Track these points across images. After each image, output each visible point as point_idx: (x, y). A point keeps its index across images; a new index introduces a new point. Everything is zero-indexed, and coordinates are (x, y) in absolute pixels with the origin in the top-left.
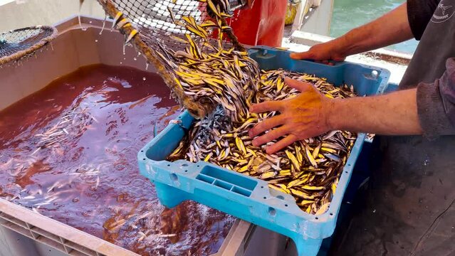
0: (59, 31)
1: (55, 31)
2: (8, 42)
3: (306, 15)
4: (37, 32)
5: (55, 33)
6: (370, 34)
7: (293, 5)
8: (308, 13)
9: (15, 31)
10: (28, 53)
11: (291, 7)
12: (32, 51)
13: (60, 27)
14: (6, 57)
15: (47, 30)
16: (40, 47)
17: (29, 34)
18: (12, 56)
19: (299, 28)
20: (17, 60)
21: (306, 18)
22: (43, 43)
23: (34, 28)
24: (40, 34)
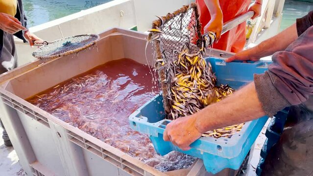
0: (101, 37)
1: (99, 37)
2: (72, 42)
3: (259, 33)
4: (88, 38)
5: (99, 39)
6: (273, 44)
7: (250, 26)
8: (261, 32)
9: (75, 36)
10: (83, 49)
11: (248, 27)
12: (86, 48)
13: (101, 35)
14: (71, 51)
15: (94, 36)
16: (90, 46)
17: (83, 38)
18: (74, 50)
19: (253, 42)
20: (77, 53)
21: (259, 35)
22: (92, 43)
23: (86, 35)
24: (89, 39)
